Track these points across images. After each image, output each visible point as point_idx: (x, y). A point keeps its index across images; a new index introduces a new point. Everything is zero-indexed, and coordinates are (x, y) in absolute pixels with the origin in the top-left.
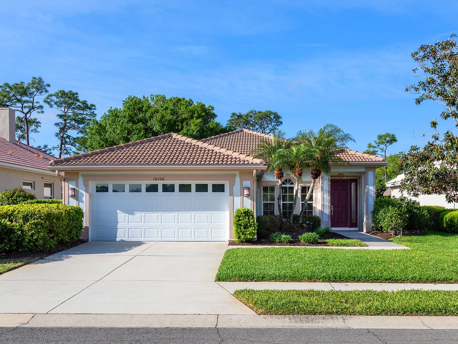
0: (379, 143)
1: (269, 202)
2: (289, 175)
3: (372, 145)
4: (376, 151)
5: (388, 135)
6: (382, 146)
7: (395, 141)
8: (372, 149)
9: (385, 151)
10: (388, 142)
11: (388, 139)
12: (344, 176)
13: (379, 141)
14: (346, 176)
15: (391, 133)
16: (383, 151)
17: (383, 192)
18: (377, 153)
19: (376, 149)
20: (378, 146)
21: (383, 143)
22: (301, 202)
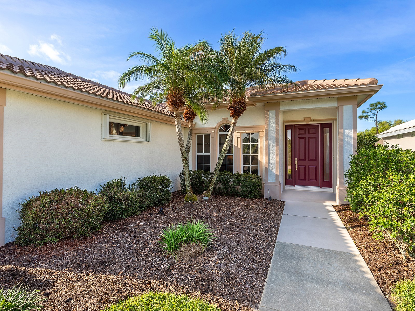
0: (372, 109)
1: (204, 154)
2: (226, 119)
3: (365, 111)
4: (369, 116)
5: (379, 103)
6: (373, 112)
7: (385, 107)
8: (365, 114)
9: (376, 115)
10: (379, 108)
11: (379, 106)
12: (311, 121)
13: (371, 108)
14: (315, 121)
15: (381, 101)
16: (375, 115)
17: (375, 143)
18: (370, 116)
19: (369, 114)
20: (371, 111)
21: (374, 109)
22: (242, 155)
